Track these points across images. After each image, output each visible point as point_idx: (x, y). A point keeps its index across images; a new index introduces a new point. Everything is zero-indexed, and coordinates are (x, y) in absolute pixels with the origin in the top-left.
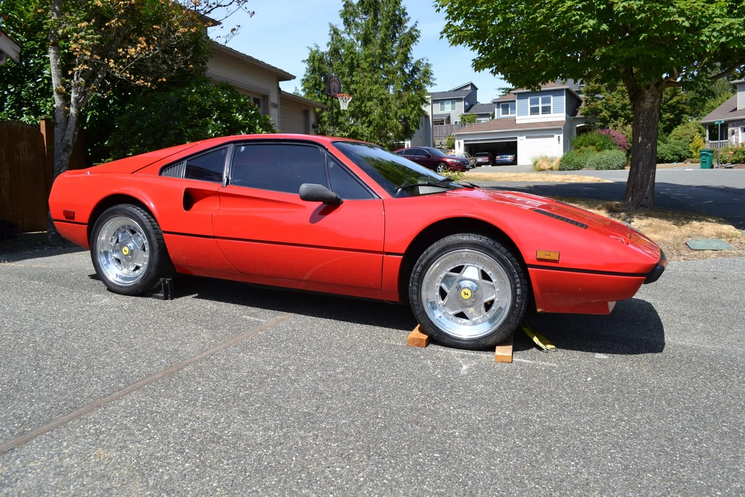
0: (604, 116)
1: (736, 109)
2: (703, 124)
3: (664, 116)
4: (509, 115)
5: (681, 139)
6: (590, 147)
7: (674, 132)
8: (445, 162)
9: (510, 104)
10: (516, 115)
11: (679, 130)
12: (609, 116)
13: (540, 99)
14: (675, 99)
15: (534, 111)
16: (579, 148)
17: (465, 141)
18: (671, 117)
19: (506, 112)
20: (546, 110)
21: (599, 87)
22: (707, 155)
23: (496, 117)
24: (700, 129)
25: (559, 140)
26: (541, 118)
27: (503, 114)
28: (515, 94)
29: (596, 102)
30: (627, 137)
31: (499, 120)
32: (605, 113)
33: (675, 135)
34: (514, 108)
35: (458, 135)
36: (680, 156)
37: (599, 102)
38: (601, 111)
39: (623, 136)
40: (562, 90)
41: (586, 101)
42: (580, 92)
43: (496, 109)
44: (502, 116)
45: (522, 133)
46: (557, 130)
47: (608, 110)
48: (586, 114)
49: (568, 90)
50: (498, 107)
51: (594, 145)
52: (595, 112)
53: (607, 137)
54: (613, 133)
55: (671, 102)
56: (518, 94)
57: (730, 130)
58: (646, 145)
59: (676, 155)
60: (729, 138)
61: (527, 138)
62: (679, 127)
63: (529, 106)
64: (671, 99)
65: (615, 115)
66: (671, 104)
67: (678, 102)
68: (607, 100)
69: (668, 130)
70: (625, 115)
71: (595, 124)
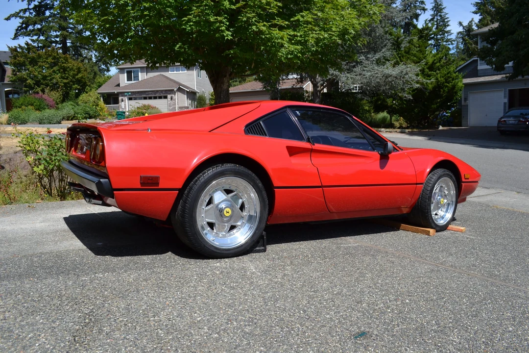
0: (30, 83)
1: (119, 85)
2: (98, 94)
3: (74, 86)
5: (86, 103)
6: (30, 107)
7: (81, 98)
11: (83, 97)
12: (33, 84)
14: (80, 75)
16: (21, 107)
18: (78, 87)
21: (24, 61)
22: (122, 115)
29: (21, 72)
30: (54, 100)
32: (29, 81)
33: (81, 100)
36: (89, 114)
37: (24, 73)
38: (27, 80)
39: (52, 99)
41: (14, 71)
42: (6, 63)
47: (33, 79)
48: (13, 82)
51: (32, 105)
52: (22, 80)
53: (41, 100)
54: (45, 96)
57: (120, 98)
59: (87, 114)
60: (120, 104)
62: (84, 95)
64: (77, 75)
65: (38, 83)
66: (78, 78)
67: (82, 77)
68: (31, 72)
69: (77, 96)
70: (46, 83)
71: (21, 89)
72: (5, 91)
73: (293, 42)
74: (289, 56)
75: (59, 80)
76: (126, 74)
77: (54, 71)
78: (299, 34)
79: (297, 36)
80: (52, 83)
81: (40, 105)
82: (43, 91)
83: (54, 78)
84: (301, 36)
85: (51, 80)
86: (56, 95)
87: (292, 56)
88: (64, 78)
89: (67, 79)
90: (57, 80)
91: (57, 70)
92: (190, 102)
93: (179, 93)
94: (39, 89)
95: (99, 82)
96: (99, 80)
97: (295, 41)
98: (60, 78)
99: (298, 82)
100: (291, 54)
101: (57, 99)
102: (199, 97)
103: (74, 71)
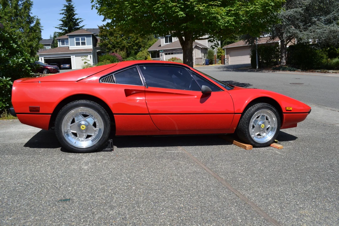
1: (160, 46)
2: (148, 51)
3: (134, 48)
4: (65, 45)
5: (141, 57)
7: (138, 54)
8: (47, 69)
9: (65, 40)
10: (69, 45)
11: (140, 54)
12: (111, 47)
13: (80, 38)
14: (138, 41)
15: (78, 44)
16: (103, 61)
17: (44, 58)
18: (137, 48)
19: (63, 43)
20: (83, 44)
21: (106, 34)
23: (58, 46)
24: (148, 53)
25: (91, 57)
26: (81, 47)
27: (62, 45)
28: (68, 35)
29: (105, 40)
31: (60, 47)
32: (109, 46)
33: (138, 56)
34: (67, 42)
35: (40, 55)
37: (106, 41)
38: (108, 45)
39: (120, 56)
40: (90, 35)
41: (101, 40)
42: (97, 36)
43: (58, 43)
44: (61, 46)
45: (73, 54)
46: (90, 53)
47: (111, 44)
48: (101, 46)
49: (92, 35)
50: (59, 42)
51: (109, 60)
52: (106, 45)
53: (114, 56)
54: (117, 54)
55: (136, 42)
56: (70, 35)
57: (160, 54)
58: (190, 63)
60: (160, 57)
61: (75, 56)
62: (140, 52)
63: (75, 42)
64: (136, 40)
65: (114, 47)
66: (136, 43)
67: (139, 42)
68: (110, 40)
69: (136, 53)
70: (118, 46)
71: (105, 51)
72: (97, 52)
73: (229, 14)
74: (226, 25)
75: (126, 44)
76: (164, 39)
77: (123, 39)
78: (233, 9)
79: (232, 10)
80: (122, 46)
81: (113, 59)
82: (116, 51)
83: (122, 43)
84: (234, 10)
85: (121, 44)
86: (123, 53)
87: (229, 24)
88: (128, 43)
89: (130, 43)
90: (125, 44)
91: (125, 38)
92: (203, 54)
93: (196, 49)
94: (114, 50)
95: (150, 44)
96: (150, 43)
97: (230, 14)
98: (126, 43)
99: (271, 39)
100: (227, 24)
101: (124, 56)
102: (209, 51)
103: (134, 38)
